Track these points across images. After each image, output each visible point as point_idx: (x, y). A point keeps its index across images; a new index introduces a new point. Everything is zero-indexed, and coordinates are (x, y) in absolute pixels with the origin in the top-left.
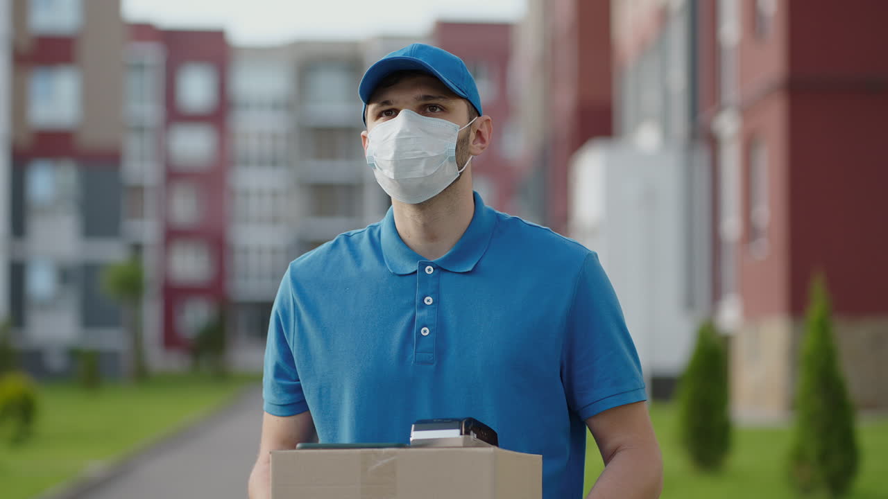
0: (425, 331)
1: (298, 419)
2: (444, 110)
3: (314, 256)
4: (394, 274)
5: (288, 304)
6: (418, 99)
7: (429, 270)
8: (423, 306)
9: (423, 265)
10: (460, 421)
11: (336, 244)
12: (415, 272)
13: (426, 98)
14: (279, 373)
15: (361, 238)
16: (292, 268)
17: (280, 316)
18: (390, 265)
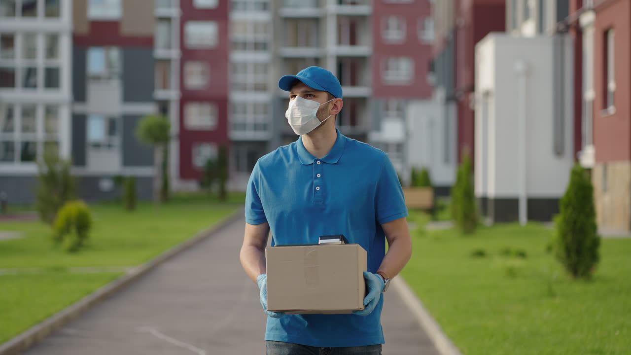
0: (318, 188)
1: (262, 226)
2: (314, 96)
3: (269, 157)
4: (304, 165)
5: (258, 177)
6: (303, 92)
7: (319, 163)
8: (316, 178)
9: (316, 161)
10: (339, 235)
11: (278, 152)
12: (313, 164)
13: (306, 91)
14: (253, 206)
15: (288, 149)
16: (259, 162)
17: (255, 183)
18: (302, 161)
